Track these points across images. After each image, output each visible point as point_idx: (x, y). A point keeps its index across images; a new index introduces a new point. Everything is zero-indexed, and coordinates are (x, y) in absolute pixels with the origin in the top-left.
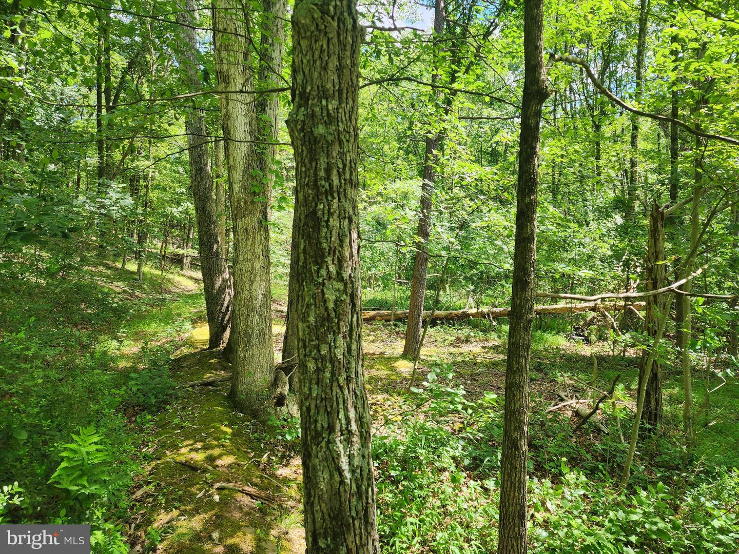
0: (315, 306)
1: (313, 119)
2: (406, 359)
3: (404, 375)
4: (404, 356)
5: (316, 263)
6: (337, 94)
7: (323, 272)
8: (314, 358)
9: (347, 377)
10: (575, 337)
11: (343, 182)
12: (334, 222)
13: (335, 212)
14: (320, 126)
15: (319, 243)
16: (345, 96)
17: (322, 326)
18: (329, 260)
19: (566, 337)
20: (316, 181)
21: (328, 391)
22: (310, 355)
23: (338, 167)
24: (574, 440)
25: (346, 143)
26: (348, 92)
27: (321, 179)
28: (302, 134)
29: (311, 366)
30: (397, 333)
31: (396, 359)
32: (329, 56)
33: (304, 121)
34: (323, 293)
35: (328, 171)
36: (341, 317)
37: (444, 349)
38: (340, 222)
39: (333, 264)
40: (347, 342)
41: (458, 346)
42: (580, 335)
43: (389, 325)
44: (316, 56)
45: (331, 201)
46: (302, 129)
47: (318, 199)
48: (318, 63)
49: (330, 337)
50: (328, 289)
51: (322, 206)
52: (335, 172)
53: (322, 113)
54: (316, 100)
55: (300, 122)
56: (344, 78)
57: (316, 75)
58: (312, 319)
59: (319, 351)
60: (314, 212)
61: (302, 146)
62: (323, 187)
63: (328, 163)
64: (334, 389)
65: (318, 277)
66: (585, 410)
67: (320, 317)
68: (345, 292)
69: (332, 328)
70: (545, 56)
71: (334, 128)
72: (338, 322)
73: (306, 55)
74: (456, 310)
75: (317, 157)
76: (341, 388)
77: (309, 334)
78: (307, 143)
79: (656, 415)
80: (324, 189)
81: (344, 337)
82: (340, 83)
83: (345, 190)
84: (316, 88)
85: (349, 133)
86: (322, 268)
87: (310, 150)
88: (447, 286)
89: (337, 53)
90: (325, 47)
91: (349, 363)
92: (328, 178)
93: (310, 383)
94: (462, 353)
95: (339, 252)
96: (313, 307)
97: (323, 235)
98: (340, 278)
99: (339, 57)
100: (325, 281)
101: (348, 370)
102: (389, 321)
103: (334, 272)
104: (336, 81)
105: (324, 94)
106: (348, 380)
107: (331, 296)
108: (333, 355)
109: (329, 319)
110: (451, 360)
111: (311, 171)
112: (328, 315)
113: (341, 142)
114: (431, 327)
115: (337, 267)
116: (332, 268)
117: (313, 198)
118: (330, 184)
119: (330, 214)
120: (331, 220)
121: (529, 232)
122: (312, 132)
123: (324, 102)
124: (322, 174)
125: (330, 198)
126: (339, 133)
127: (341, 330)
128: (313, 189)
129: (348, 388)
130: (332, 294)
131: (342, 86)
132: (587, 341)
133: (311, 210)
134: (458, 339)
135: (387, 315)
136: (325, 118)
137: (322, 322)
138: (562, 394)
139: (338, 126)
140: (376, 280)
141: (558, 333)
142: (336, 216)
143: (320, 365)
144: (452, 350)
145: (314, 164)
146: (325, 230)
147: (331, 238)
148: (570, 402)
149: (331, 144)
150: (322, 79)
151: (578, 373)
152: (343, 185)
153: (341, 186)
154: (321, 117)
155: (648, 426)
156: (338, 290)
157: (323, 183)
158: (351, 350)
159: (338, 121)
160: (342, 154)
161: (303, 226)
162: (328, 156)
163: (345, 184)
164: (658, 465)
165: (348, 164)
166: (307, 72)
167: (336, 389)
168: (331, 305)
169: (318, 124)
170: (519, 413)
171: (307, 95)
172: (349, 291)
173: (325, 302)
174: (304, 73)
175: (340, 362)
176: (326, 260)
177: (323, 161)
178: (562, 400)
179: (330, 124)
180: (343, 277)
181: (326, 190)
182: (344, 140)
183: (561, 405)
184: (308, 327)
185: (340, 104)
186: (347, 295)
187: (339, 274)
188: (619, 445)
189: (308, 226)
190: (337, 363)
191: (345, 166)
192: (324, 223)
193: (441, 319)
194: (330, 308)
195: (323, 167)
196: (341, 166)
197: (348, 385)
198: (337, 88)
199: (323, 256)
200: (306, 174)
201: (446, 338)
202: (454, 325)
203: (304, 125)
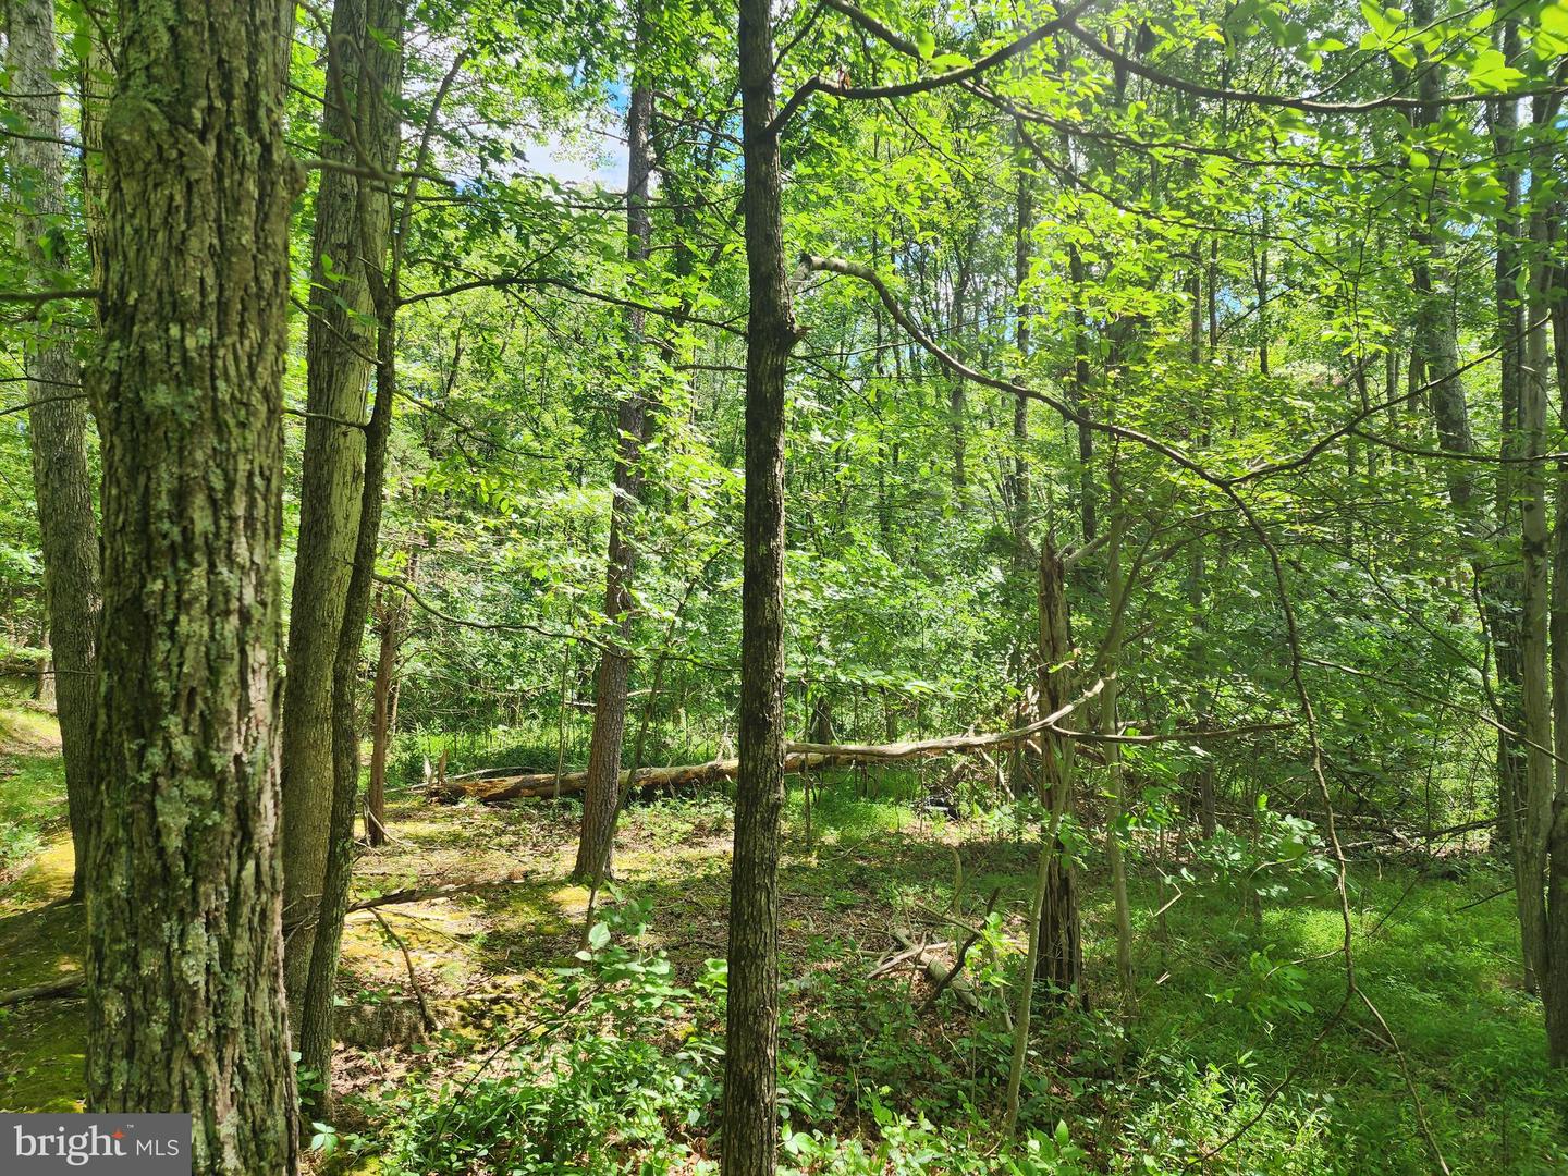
0: (131, 847)
1: (143, 371)
2: (581, 883)
3: (573, 921)
4: (576, 878)
5: (138, 731)
6: (212, 314)
7: (155, 756)
8: (119, 988)
9: (218, 1028)
10: (930, 808)
11: (224, 523)
12: (193, 626)
13: (196, 599)
14: (161, 388)
15: (146, 677)
16: (236, 318)
17: (147, 898)
18: (173, 723)
19: (914, 809)
20: (145, 523)
21: (158, 1073)
22: (110, 980)
23: (211, 489)
24: (921, 1033)
25: (235, 431)
26: (244, 309)
27: (159, 517)
28: (113, 405)
29: (114, 1009)
30: (568, 824)
31: (561, 884)
32: (190, 223)
33: (118, 375)
34: (153, 812)
35: (181, 496)
36: (201, 872)
37: (668, 852)
38: (213, 624)
39: (186, 732)
40: (219, 937)
41: (698, 844)
42: (939, 804)
43: (549, 806)
44: (157, 220)
45: (187, 571)
46: (114, 394)
47: (150, 567)
48: (161, 236)
49: (169, 927)
50: (169, 799)
51: (158, 585)
52: (200, 500)
53: (168, 355)
54: (151, 324)
55: (107, 376)
56: (235, 277)
57: (154, 264)
58: (119, 882)
59: (136, 967)
60: (137, 600)
61: (112, 433)
62: (165, 536)
63: (180, 478)
64: (176, 1066)
65: (140, 770)
66: (944, 965)
67: (139, 874)
68: (218, 803)
69: (175, 902)
70: (789, 260)
71: (199, 393)
72: (194, 886)
73: (132, 216)
74: (698, 763)
75: (149, 463)
76: (197, 1061)
77: (111, 922)
78: (125, 428)
79: (1070, 964)
80: (166, 543)
81: (210, 925)
82: (221, 288)
83: (230, 543)
84: (154, 295)
85: (247, 405)
86: (153, 745)
87: (134, 446)
88: (682, 711)
89: (212, 215)
90: (178, 199)
91: (225, 990)
92: (180, 514)
93: (110, 1056)
94: (704, 860)
95: (206, 700)
96: (123, 850)
97: (160, 658)
98: (203, 766)
99: (219, 228)
100: (161, 780)
101: (220, 1008)
102: (551, 797)
103: (188, 754)
104: (210, 281)
105: (173, 310)
106: (221, 1037)
107: (174, 820)
108: (176, 974)
109: (167, 878)
110: (682, 875)
111: (134, 498)
112: (166, 869)
113: (221, 429)
114: (643, 806)
115: (199, 740)
116: (183, 746)
117: (135, 564)
118: (184, 531)
119: (182, 605)
120: (184, 619)
121: (769, 616)
122: (138, 402)
123: (175, 331)
124: (163, 503)
125: (182, 564)
126: (216, 405)
127: (203, 907)
128: (135, 542)
129: (220, 1060)
130: (179, 811)
131: (227, 294)
132: (954, 815)
133: (129, 594)
134: (700, 827)
135: (545, 785)
136: (177, 369)
137: (149, 888)
138: (902, 933)
139: (214, 389)
140: (527, 704)
141: (898, 802)
142: (196, 610)
143: (138, 1005)
144: (687, 853)
145: (142, 480)
146: (164, 646)
147: (181, 665)
148: (916, 949)
149: (191, 432)
150: (169, 275)
151: (934, 886)
152: (224, 531)
153: (217, 535)
154: (165, 367)
155: (1056, 991)
156: (198, 800)
157: (166, 526)
158: (231, 956)
159: (213, 378)
160: (224, 458)
161: (108, 636)
162: (181, 462)
163: (231, 529)
164: (1076, 1072)
165: (241, 479)
166: (132, 254)
167: (181, 1066)
168: (174, 842)
169: (154, 383)
170: (756, 1017)
171: (128, 310)
172: (232, 800)
173: (158, 835)
174: (125, 257)
175: (194, 994)
176: (164, 723)
177: (165, 476)
178: (901, 947)
179: (191, 383)
180: (213, 767)
181: (173, 545)
182: (232, 422)
183: (898, 958)
184: (109, 905)
185: (221, 336)
186: (223, 812)
187: (202, 758)
188: (1002, 1037)
189: (119, 636)
190: (185, 997)
191: (230, 484)
192: (162, 629)
193: (665, 786)
194: (171, 850)
195: (164, 487)
196: (218, 484)
197: (219, 1050)
198: (212, 297)
199: (157, 714)
200: (119, 505)
201: (674, 826)
202: (692, 796)
203: (119, 382)
